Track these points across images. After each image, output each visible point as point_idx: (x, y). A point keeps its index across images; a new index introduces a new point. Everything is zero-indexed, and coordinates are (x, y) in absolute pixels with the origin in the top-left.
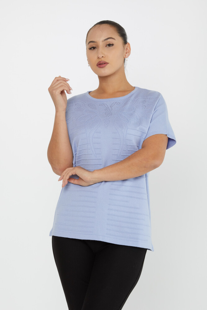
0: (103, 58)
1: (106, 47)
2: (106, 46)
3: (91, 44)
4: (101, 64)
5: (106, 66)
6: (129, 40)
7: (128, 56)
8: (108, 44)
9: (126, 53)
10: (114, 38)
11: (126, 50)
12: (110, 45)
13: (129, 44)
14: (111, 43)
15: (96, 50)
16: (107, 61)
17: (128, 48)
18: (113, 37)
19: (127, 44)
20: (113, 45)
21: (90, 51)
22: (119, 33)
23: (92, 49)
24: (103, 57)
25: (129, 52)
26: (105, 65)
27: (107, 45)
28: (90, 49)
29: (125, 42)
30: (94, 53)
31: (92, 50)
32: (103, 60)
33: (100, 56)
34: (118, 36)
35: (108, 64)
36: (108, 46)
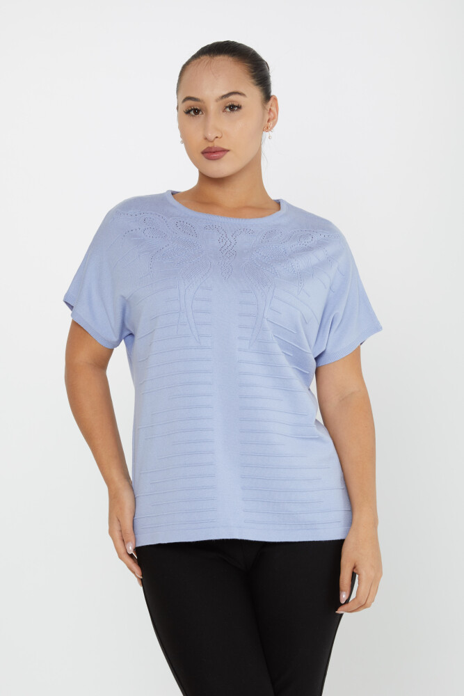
0: (217, 139)
1: (224, 113)
2: (224, 111)
3: (190, 103)
4: (211, 153)
5: (222, 157)
6: (274, 91)
7: (273, 126)
8: (228, 105)
9: (269, 121)
10: (244, 92)
11: (269, 113)
12: (233, 107)
13: (275, 99)
14: (235, 104)
15: (201, 116)
16: (226, 147)
17: (273, 109)
18: (241, 90)
19: (272, 99)
20: (239, 107)
21: (186, 117)
22: (254, 77)
23: (192, 113)
24: (217, 137)
25: (274, 118)
26: (221, 154)
27: (227, 107)
28: (188, 112)
29: (267, 96)
30: (195, 123)
31: (193, 116)
32: (218, 144)
33: (211, 135)
34: (252, 85)
35: (228, 153)
36: (228, 110)
